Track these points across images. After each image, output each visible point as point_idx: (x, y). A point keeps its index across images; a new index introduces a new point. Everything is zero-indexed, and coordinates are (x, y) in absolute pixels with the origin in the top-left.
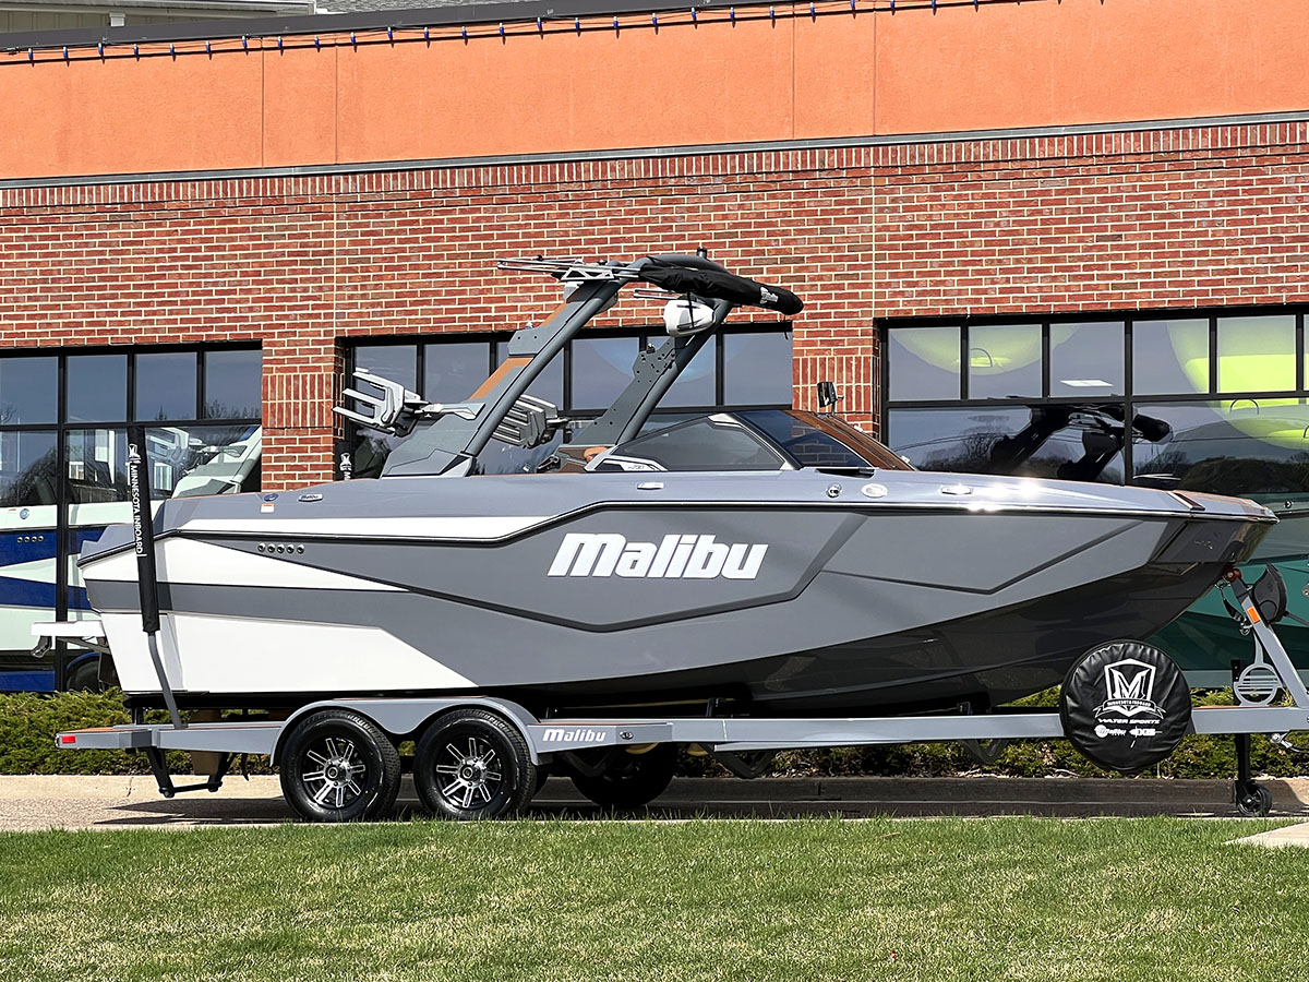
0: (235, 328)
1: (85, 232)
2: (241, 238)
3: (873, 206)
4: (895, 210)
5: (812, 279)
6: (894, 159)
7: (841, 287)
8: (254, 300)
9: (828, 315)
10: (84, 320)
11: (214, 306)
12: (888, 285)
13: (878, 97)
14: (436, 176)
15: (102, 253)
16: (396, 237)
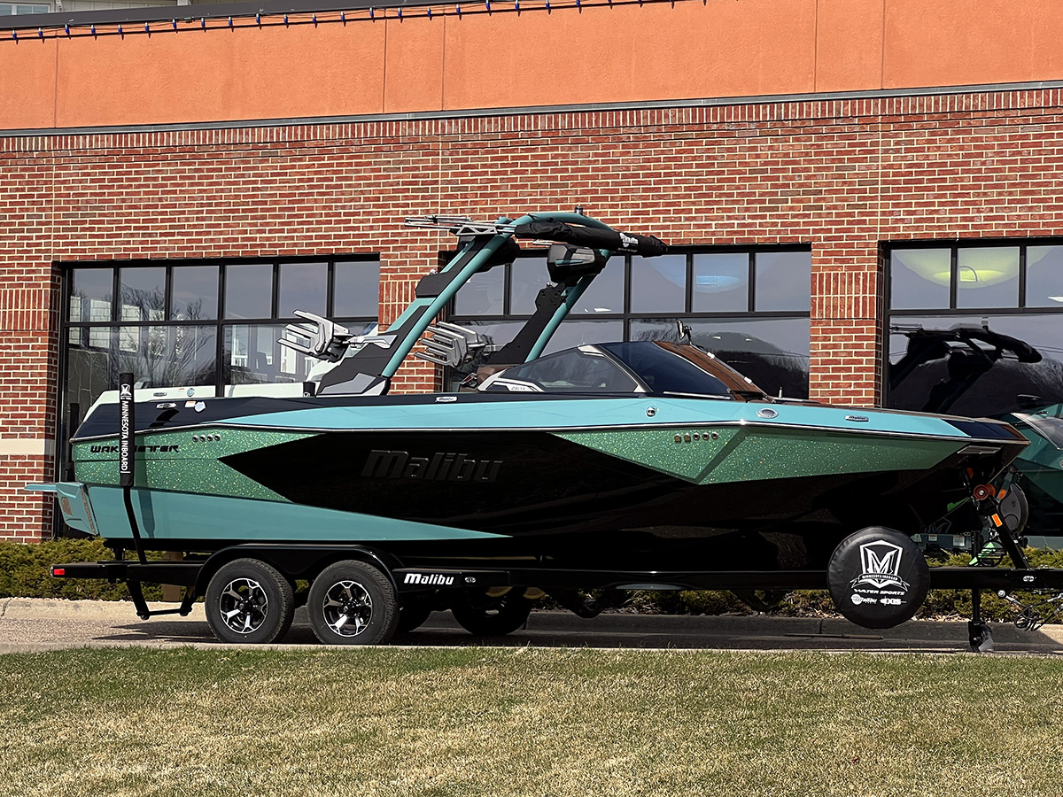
0: (358, 243)
1: (242, 166)
2: (365, 171)
3: (880, 148)
4: (898, 151)
5: (828, 208)
6: (898, 109)
7: (851, 215)
8: (374, 221)
9: (841, 238)
10: (240, 236)
11: (342, 225)
12: (891, 213)
13: (886, 57)
14: (523, 120)
15: (255, 182)
16: (489, 170)
